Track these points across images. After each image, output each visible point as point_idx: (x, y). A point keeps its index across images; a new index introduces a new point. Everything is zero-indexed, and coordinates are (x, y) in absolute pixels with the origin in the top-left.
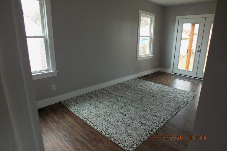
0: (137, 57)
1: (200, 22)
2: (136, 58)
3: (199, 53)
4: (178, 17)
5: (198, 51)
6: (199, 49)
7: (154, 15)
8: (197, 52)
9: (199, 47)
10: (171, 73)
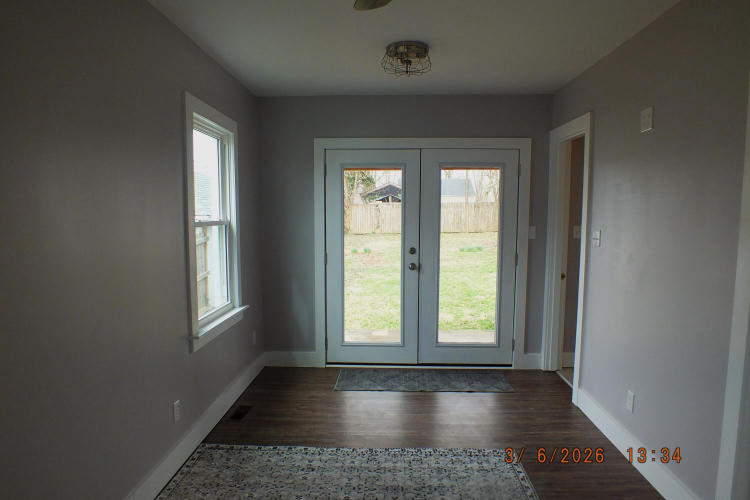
0: (194, 333)
1: (405, 164)
2: (190, 338)
3: (415, 272)
4: (320, 144)
5: (413, 267)
6: (414, 259)
7: (235, 124)
8: (408, 271)
9: (413, 251)
10: (323, 365)
